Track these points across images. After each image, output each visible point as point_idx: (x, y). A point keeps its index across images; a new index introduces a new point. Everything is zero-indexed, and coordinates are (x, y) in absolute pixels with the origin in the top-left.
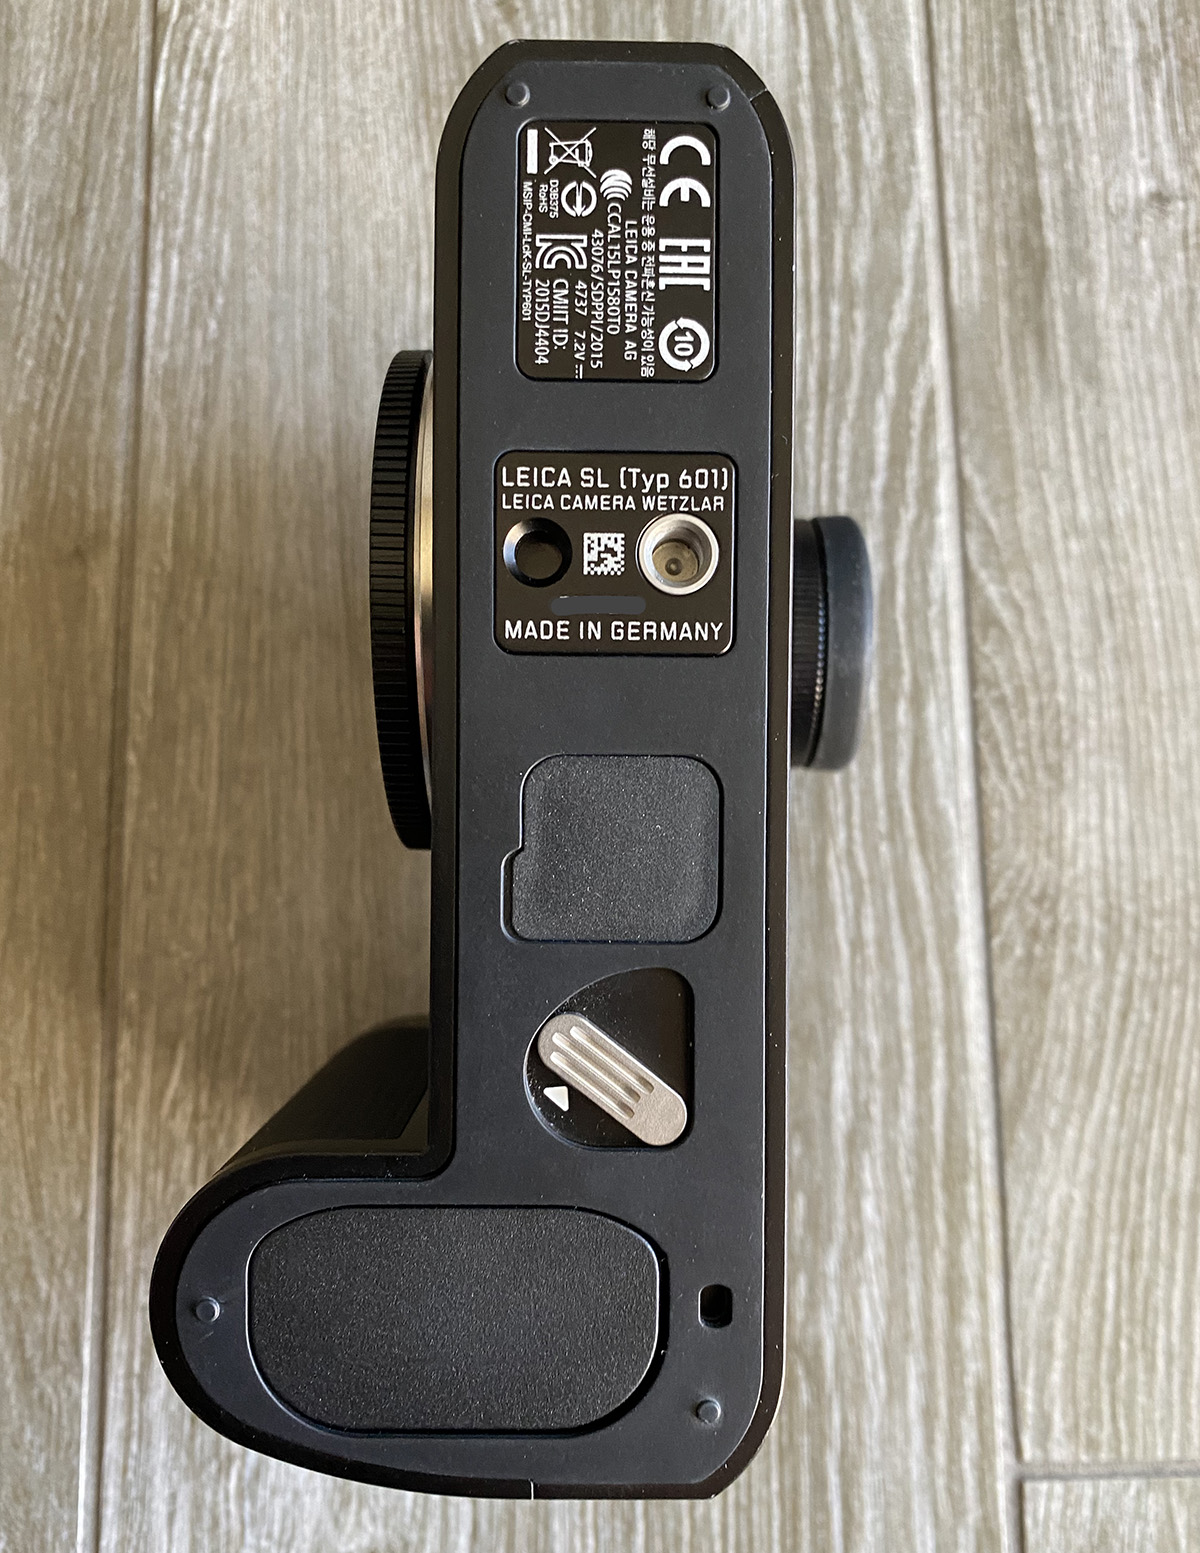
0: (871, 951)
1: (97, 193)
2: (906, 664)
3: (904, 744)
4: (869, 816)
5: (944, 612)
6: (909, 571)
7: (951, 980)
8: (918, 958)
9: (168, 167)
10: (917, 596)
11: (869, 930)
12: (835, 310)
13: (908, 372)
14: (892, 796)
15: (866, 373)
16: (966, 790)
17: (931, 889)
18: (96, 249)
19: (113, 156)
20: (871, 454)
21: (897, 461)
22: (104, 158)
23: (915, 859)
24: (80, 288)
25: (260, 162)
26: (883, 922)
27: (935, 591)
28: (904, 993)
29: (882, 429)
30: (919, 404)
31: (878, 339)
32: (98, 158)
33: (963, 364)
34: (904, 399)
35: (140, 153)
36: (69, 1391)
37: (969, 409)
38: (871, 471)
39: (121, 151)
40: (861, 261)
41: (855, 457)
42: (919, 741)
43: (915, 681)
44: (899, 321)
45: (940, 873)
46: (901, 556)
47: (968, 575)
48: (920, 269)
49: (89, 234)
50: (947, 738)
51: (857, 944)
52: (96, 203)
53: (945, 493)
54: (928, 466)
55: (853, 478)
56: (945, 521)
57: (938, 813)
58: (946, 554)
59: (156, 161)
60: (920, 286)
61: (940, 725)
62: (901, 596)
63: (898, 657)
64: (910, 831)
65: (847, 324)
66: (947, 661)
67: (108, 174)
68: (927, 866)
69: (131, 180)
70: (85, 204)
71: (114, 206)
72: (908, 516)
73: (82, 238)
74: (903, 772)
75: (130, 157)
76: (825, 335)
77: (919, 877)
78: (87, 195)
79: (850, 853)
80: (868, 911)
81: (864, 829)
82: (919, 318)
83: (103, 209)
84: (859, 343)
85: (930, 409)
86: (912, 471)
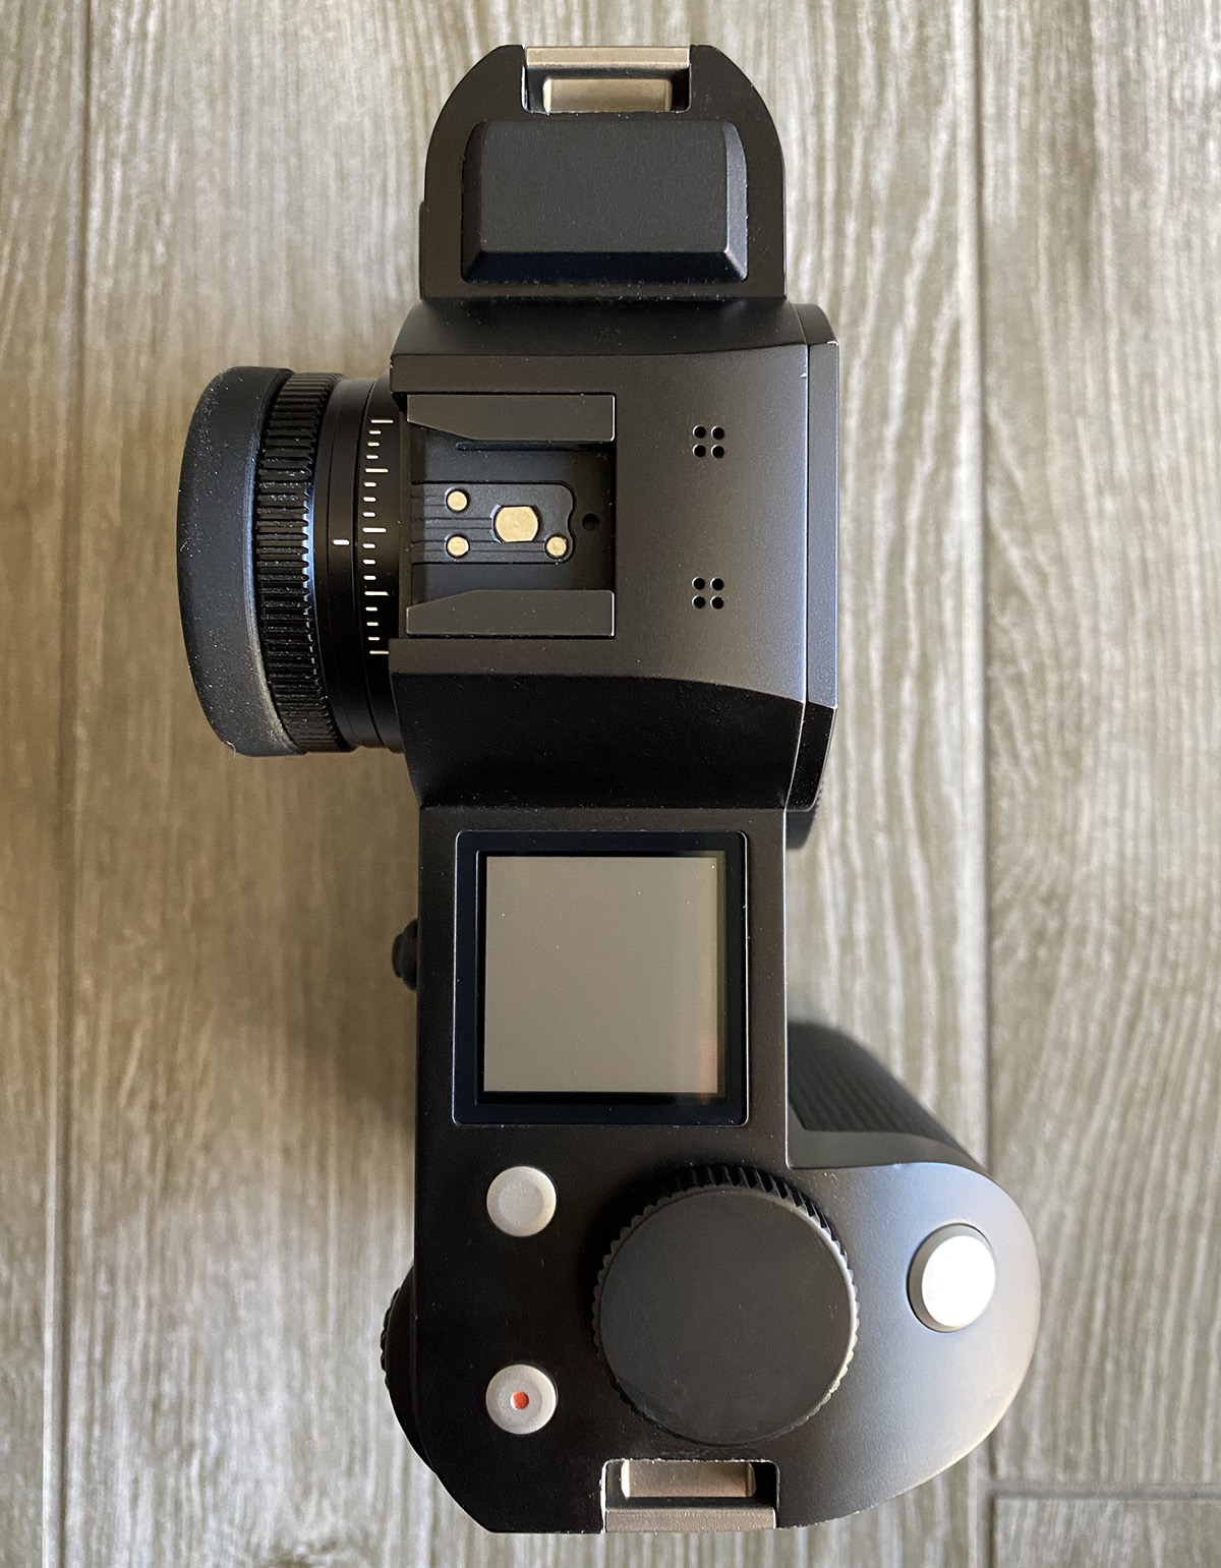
0: (862, 951)
1: (33, 93)
2: (914, 636)
3: (908, 726)
4: (866, 806)
5: (959, 578)
6: (922, 532)
7: (947, 984)
8: (912, 959)
9: (108, 61)
10: (930, 560)
11: (861, 928)
12: (851, 227)
13: (930, 304)
14: (892, 782)
15: (884, 302)
16: (974, 776)
17: (931, 886)
18: (32, 159)
19: (49, 49)
20: (885, 396)
21: (914, 404)
22: (39, 52)
23: (914, 852)
24: (16, 204)
25: (210, 56)
26: (876, 920)
27: (950, 554)
28: (896, 997)
29: (898, 367)
30: (942, 337)
31: (898, 262)
32: (32, 51)
33: (994, 291)
34: (925, 332)
35: (78, 44)
36: (32, 1375)
37: (997, 343)
38: (885, 417)
39: (57, 42)
40: (884, 167)
41: (867, 400)
42: (924, 722)
43: (924, 657)
44: (924, 240)
45: (940, 867)
46: (914, 514)
47: (987, 537)
48: (950, 177)
49: (25, 142)
50: (955, 719)
51: (847, 943)
52: (31, 106)
53: (966, 442)
54: (949, 409)
55: (865, 424)
56: (965, 474)
57: (942, 803)
58: (964, 513)
59: (96, 55)
60: (949, 199)
61: (948, 704)
62: (911, 560)
63: (905, 630)
64: (910, 821)
65: (864, 243)
66: (959, 634)
67: (44, 71)
68: (927, 859)
69: (70, 77)
70: (20, 106)
71: (50, 108)
72: (924, 467)
73: (17, 147)
74: (905, 756)
75: (67, 49)
76: (839, 257)
77: (917, 872)
78: (21, 95)
79: (844, 847)
80: (861, 908)
81: (860, 820)
82: (946, 236)
83: (39, 111)
84: (876, 266)
85: (954, 344)
86: (931, 418)
